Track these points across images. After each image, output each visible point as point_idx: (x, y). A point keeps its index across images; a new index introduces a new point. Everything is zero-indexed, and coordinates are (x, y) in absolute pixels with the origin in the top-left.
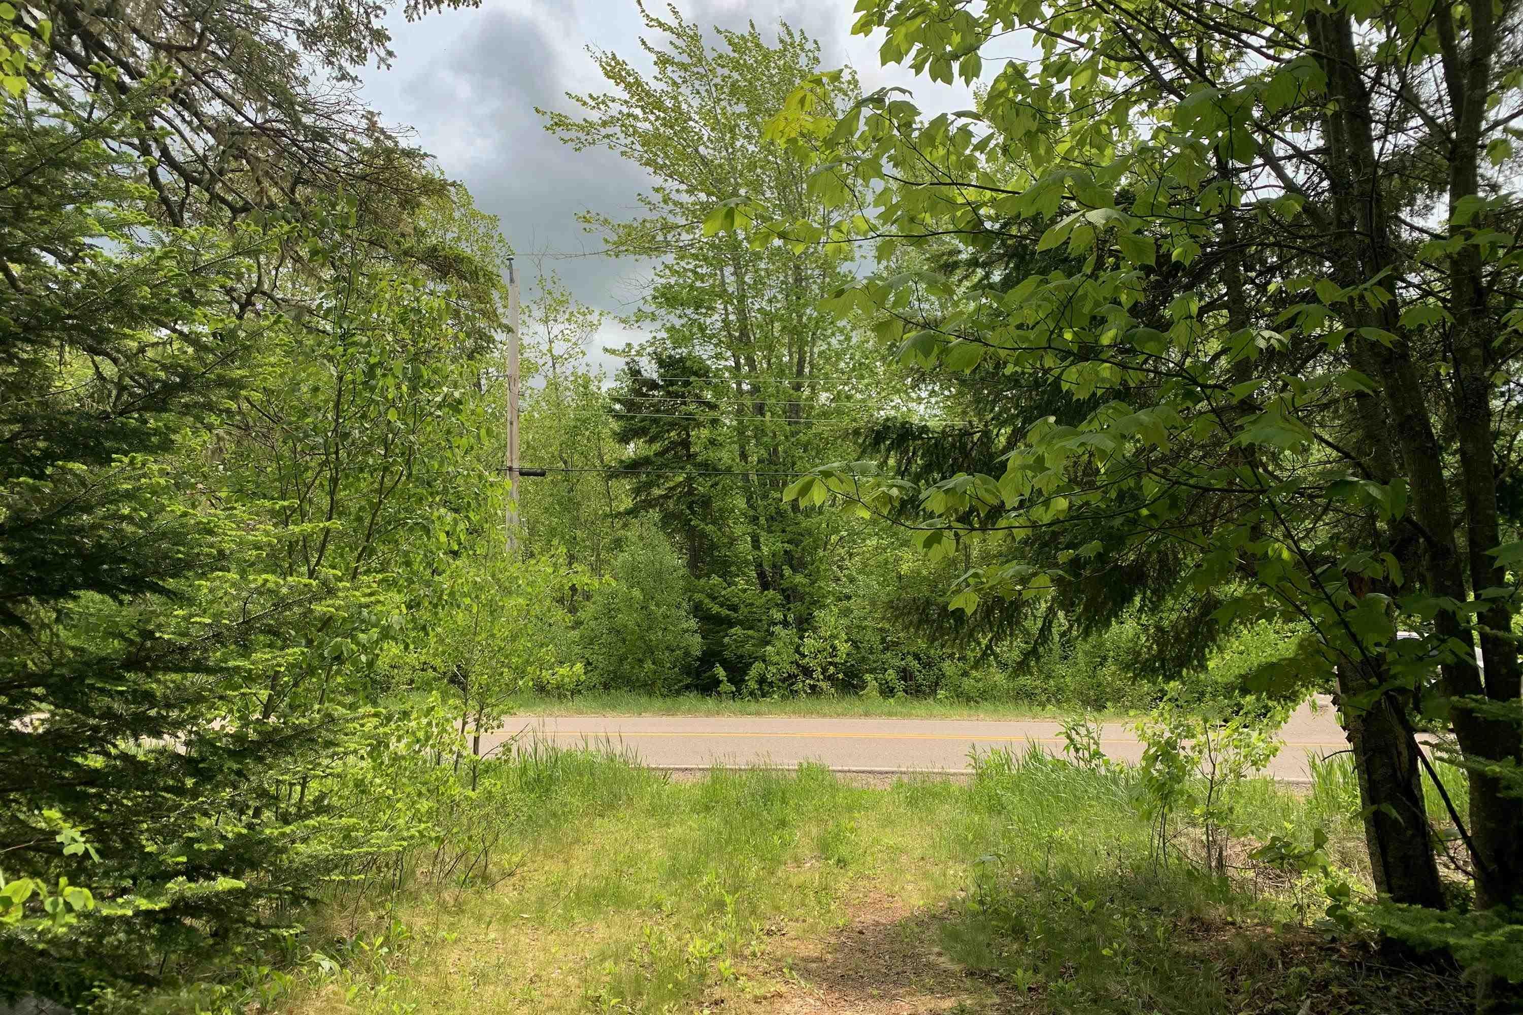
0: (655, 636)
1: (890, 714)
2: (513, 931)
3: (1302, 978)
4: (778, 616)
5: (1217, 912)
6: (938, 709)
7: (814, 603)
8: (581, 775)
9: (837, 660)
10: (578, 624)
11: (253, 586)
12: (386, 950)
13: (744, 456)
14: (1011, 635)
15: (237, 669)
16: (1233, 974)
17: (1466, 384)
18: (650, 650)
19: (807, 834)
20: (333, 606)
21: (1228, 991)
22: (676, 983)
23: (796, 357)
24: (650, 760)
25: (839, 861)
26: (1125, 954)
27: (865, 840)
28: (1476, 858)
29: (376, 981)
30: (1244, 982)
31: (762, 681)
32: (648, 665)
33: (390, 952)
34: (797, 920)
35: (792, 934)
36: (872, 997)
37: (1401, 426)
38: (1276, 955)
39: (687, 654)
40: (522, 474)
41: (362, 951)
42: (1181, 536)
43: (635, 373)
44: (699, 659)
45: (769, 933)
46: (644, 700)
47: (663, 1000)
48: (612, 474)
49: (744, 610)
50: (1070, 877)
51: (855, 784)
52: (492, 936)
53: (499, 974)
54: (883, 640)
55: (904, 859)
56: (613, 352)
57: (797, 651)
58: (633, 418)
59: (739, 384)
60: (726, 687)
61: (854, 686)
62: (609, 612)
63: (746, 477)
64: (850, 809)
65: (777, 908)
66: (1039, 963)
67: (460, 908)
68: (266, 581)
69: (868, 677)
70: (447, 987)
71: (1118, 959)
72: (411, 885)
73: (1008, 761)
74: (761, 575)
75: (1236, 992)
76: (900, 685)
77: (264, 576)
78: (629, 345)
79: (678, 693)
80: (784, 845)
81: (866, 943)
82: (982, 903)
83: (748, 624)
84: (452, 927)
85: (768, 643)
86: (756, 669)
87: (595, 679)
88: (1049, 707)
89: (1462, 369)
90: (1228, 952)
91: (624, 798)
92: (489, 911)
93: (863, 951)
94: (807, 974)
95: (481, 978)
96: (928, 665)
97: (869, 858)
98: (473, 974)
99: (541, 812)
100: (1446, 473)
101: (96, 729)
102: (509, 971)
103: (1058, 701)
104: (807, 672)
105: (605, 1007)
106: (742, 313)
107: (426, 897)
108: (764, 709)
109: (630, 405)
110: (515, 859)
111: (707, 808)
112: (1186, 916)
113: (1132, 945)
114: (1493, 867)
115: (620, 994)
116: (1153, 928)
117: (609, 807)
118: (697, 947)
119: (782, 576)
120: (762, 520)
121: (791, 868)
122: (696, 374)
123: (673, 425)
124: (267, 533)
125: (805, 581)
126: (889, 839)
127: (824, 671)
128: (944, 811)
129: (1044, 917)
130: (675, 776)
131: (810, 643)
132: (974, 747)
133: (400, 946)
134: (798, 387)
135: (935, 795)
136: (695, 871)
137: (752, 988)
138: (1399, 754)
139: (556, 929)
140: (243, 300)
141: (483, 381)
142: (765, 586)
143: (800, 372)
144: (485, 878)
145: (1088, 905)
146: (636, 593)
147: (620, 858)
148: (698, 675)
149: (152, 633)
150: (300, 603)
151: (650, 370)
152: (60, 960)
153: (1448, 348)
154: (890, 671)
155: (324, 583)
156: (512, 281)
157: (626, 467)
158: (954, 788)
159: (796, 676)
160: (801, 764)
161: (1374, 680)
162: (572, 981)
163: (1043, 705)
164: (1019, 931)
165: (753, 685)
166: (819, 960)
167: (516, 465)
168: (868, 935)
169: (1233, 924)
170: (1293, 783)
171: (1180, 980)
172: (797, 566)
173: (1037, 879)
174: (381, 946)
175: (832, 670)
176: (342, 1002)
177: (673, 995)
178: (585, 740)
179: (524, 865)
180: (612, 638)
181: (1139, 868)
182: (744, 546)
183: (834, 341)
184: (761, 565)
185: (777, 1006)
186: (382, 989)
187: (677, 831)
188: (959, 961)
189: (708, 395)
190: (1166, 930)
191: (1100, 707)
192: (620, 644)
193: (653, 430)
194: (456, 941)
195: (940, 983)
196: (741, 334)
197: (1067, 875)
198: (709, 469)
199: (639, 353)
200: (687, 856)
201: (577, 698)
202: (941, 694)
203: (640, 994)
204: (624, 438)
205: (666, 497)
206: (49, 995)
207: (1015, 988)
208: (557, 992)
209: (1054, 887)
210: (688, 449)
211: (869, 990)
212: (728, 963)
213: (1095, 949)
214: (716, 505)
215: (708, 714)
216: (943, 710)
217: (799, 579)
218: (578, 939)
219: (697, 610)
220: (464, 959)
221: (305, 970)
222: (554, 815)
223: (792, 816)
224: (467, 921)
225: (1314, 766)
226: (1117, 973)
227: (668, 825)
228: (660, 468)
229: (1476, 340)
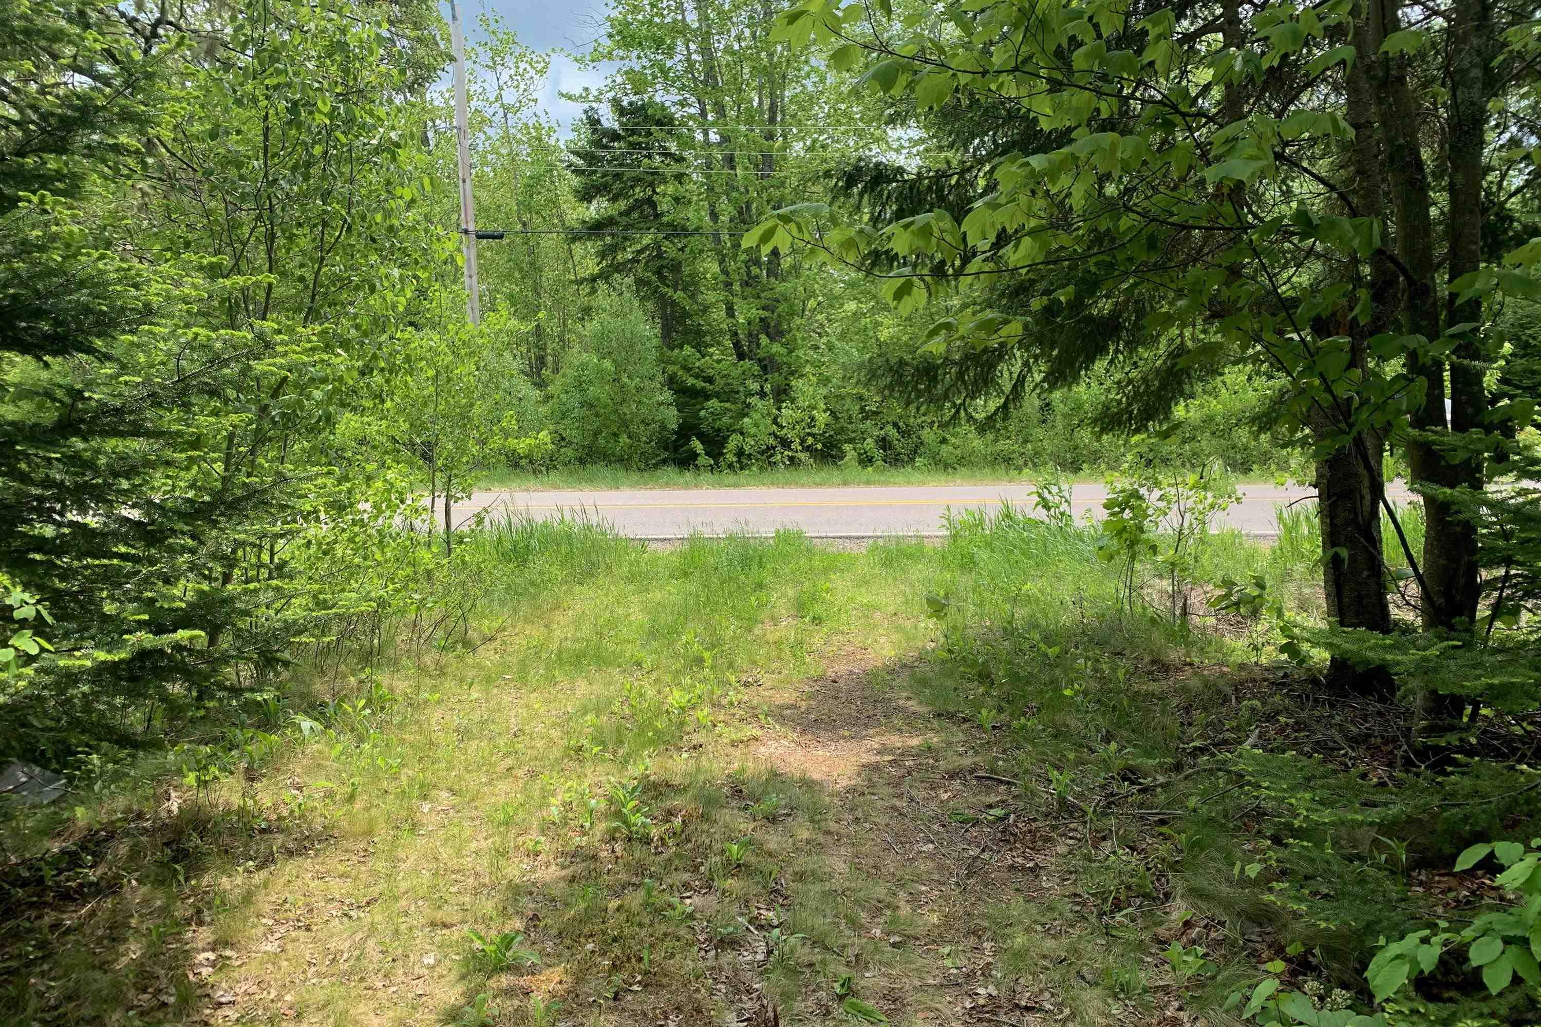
0: (630, 408)
1: (868, 483)
2: (495, 691)
3: (1253, 709)
4: (755, 386)
5: (1174, 655)
6: (918, 476)
7: (792, 373)
8: (558, 545)
9: (815, 430)
10: (548, 398)
11: (182, 340)
12: (368, 711)
13: (714, 216)
14: (987, 394)
15: (179, 434)
16: (1187, 709)
17: (1462, 108)
18: (625, 424)
19: (784, 595)
20: (274, 365)
21: (1182, 724)
22: (656, 731)
23: (767, 102)
24: (628, 529)
25: (814, 618)
26: (1085, 693)
27: (840, 600)
28: (1426, 595)
29: (361, 739)
30: (1198, 715)
31: (740, 453)
32: (624, 439)
33: (373, 713)
34: (773, 672)
35: (769, 684)
36: (844, 738)
37: (1391, 159)
38: (1229, 690)
39: (663, 427)
40: (479, 237)
41: (345, 713)
42: (1158, 280)
43: (594, 122)
44: (675, 433)
45: (746, 685)
46: (621, 474)
47: (644, 747)
48: (574, 237)
49: (720, 382)
50: (1037, 626)
51: (830, 549)
52: (475, 695)
53: (482, 730)
54: (862, 410)
55: (877, 616)
56: (570, 97)
57: (775, 422)
58: (594, 172)
59: (706, 134)
60: (704, 460)
61: (832, 456)
62: (580, 385)
63: (717, 238)
64: (826, 571)
65: (754, 662)
66: (1004, 704)
67: (442, 671)
68: (197, 335)
69: (847, 447)
70: (431, 743)
71: (1079, 699)
72: (391, 652)
73: (982, 520)
74: (737, 345)
75: (1190, 724)
76: (878, 454)
77: (195, 329)
78: (586, 89)
79: (656, 466)
80: (761, 606)
81: (839, 690)
82: (950, 651)
83: (727, 395)
84: (434, 689)
85: (746, 415)
86: (734, 442)
87: (569, 452)
88: (1026, 471)
89: (1459, 93)
90: (1185, 690)
91: (603, 566)
92: (471, 673)
93: (836, 698)
94: (782, 719)
95: (464, 734)
96: (906, 433)
97: (844, 616)
98: (457, 730)
99: (519, 581)
100: (1434, 212)
101: (41, 499)
102: (492, 727)
103: (1035, 465)
104: (786, 443)
105: (587, 755)
106: (707, 51)
107: (404, 661)
108: (743, 480)
109: (589, 158)
110: (496, 625)
111: (686, 574)
112: (1147, 659)
113: (1094, 685)
114: (1440, 601)
115: (603, 743)
116: (1114, 670)
117: (589, 574)
118: (677, 698)
119: (758, 345)
120: (737, 287)
121: (768, 626)
122: (659, 123)
123: (638, 180)
124: (195, 286)
125: (783, 351)
126: (864, 598)
127: (803, 441)
128: (918, 571)
129: (1010, 663)
130: (653, 546)
131: (787, 413)
132: (948, 509)
133: (383, 708)
134: (770, 137)
135: (909, 556)
136: (674, 631)
137: (729, 733)
138: (1362, 497)
139: (538, 687)
140: (148, 33)
141: (430, 135)
142: (741, 356)
143: (772, 120)
144: (467, 644)
145: (1052, 652)
146: (607, 364)
147: (601, 621)
148: (676, 449)
149: (80, 392)
150: (237, 359)
151: (609, 120)
152: (42, 730)
153: (1447, 73)
154: (869, 440)
155: (260, 337)
156: (454, 18)
157: (590, 228)
158: (928, 549)
159: (774, 448)
160: (778, 531)
161: (1343, 426)
162: (555, 733)
163: (1019, 469)
164: (985, 677)
165: (731, 458)
166: (794, 707)
167: (471, 227)
168: (842, 683)
169: (1191, 664)
170: (1260, 536)
171: (1136, 716)
172: (775, 334)
173: (1005, 629)
174: (364, 708)
175: (810, 440)
176: (327, 759)
177: (651, 742)
178: (561, 511)
179: (504, 630)
180: (585, 412)
181: (1103, 615)
182: (718, 314)
183: (809, 84)
184: (736, 334)
185: (752, 748)
186: (366, 746)
187: (657, 596)
188: (928, 704)
189: (673, 147)
190: (1127, 672)
191: (1077, 470)
192: (593, 418)
193: (617, 185)
194: (438, 702)
195: (909, 724)
196: (707, 75)
197: (1034, 625)
198: (677, 231)
199: (598, 100)
200: (666, 618)
201: (552, 473)
202: (919, 461)
203: (622, 742)
204: (586, 195)
205: (635, 261)
206: (37, 763)
207: (980, 727)
208: (540, 744)
209: (1020, 635)
210: (655, 209)
211: (841, 732)
212: (706, 711)
213: (1057, 690)
214: (686, 270)
215: (687, 486)
216: (921, 477)
217: (776, 348)
218: (560, 696)
219: (672, 382)
220: (447, 718)
221: (289, 731)
222: (533, 583)
223: (768, 579)
224: (449, 684)
225: (1280, 519)
226: (1078, 711)
227: (647, 590)
228: (627, 227)
229: (1477, 60)
